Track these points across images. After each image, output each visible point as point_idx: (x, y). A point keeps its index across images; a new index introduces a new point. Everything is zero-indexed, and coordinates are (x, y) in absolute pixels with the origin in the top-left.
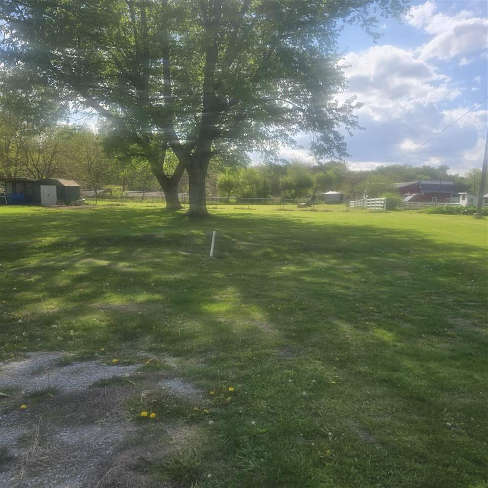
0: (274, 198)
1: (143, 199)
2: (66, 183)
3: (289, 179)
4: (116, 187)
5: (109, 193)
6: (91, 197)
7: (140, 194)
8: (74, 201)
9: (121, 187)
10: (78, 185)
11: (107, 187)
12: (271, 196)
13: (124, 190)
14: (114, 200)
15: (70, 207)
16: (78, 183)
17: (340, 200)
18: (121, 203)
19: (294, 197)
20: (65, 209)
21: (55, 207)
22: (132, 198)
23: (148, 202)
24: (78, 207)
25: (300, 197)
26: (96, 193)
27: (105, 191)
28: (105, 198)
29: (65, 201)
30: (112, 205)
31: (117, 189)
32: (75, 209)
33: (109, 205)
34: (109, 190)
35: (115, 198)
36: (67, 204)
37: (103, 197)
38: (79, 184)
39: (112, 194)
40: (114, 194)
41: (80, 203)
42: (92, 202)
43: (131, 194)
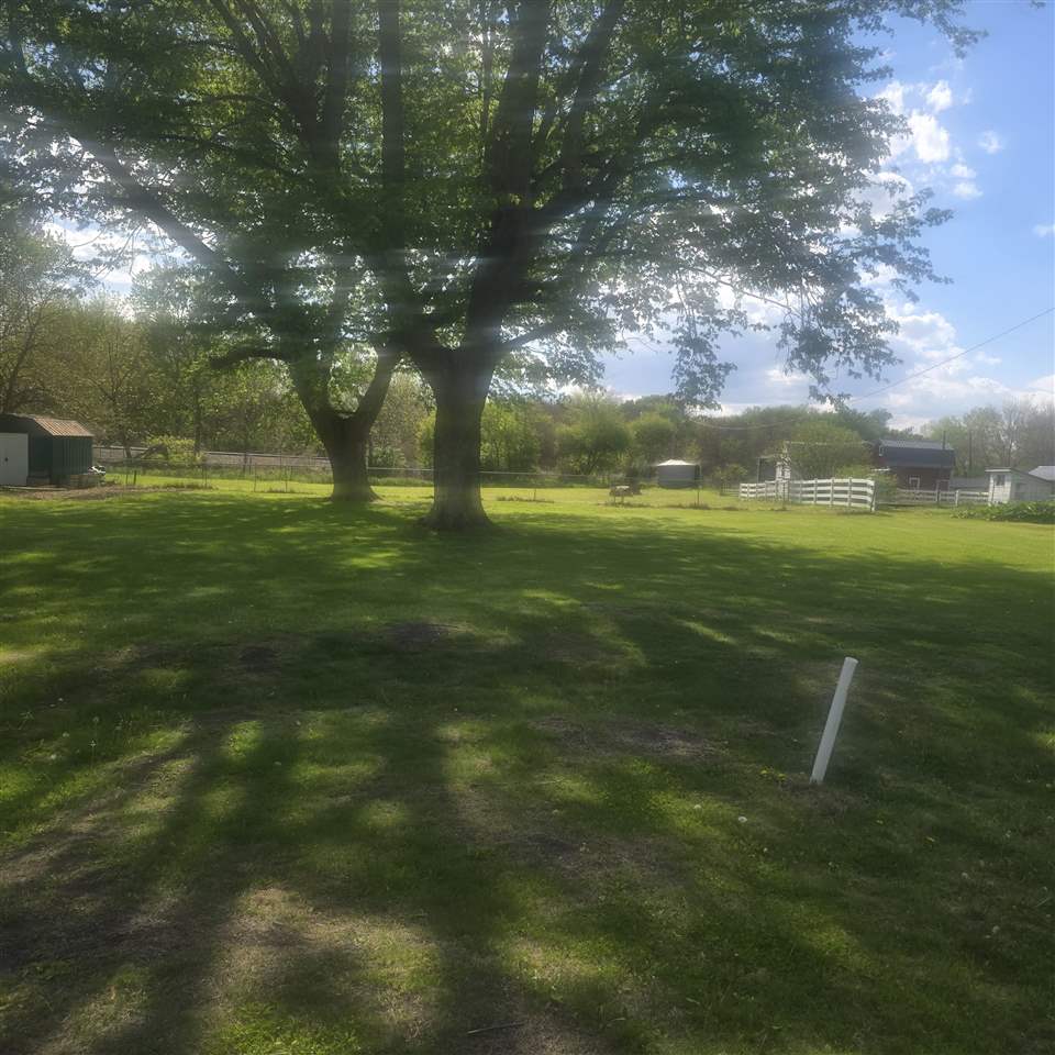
0: (543, 473)
1: (243, 472)
2: (56, 427)
4: (178, 442)
5: (160, 456)
6: (115, 465)
7: (235, 459)
8: (77, 476)
9: (192, 442)
10: (88, 434)
11: (157, 441)
12: (538, 469)
13: (197, 449)
14: (173, 472)
15: (64, 493)
16: (87, 429)
17: (693, 479)
18: (200, 482)
19: (587, 469)
20: (51, 501)
21: (23, 492)
22: (218, 468)
24: (87, 492)
25: (600, 471)
26: (128, 454)
27: (151, 451)
28: (152, 468)
29: (50, 476)
30: (176, 486)
31: (180, 445)
32: (79, 498)
33: (169, 486)
34: (162, 449)
35: (178, 469)
36: (58, 481)
37: (146, 466)
38: (91, 431)
39: (167, 459)
40: (175, 459)
41: (91, 480)
42: (123, 479)
43: (215, 459)
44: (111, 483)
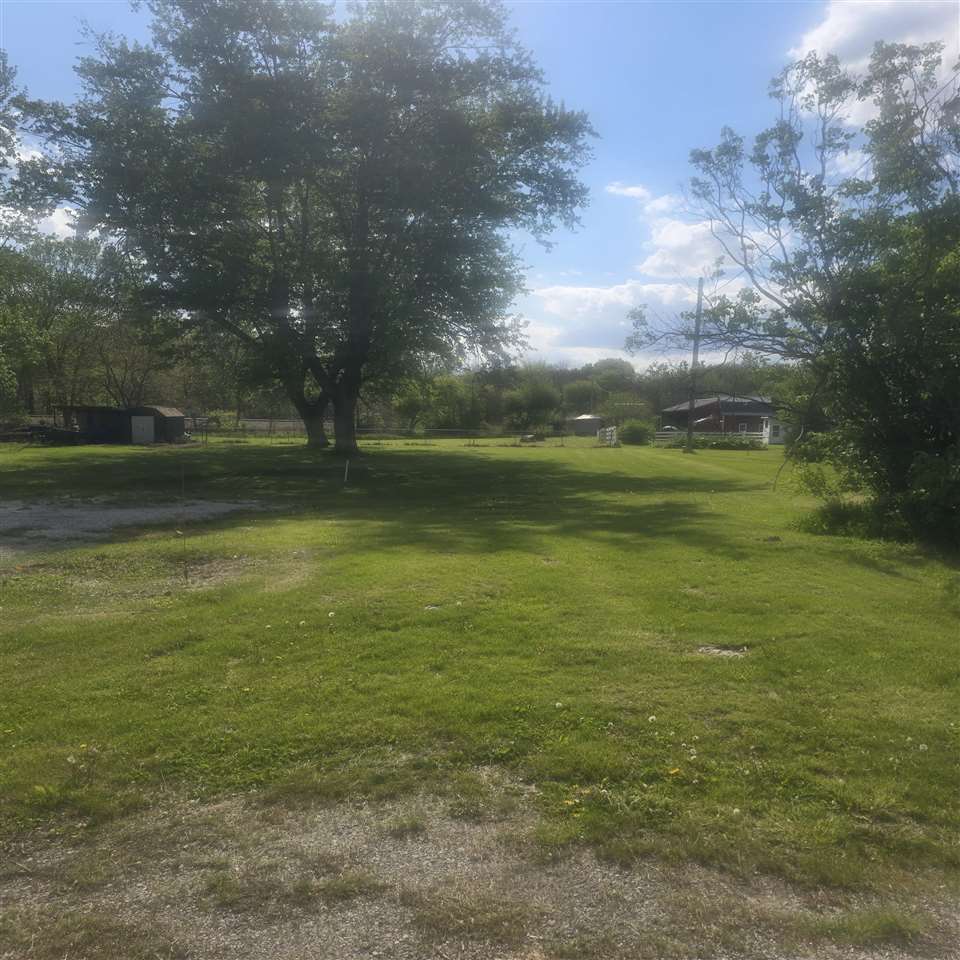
1: (270, 432)
3: (515, 394)
4: (226, 414)
5: (215, 424)
7: (264, 424)
8: (178, 438)
9: (235, 413)
10: (181, 415)
11: (213, 414)
13: (239, 418)
14: (224, 434)
16: (181, 412)
18: (242, 439)
22: (253, 430)
23: (280, 437)
24: (181, 445)
27: (208, 421)
29: (165, 438)
30: (229, 442)
31: (227, 417)
34: (216, 419)
35: (227, 432)
37: (208, 431)
38: (183, 413)
39: (219, 425)
40: (224, 426)
41: (184, 439)
42: (200, 439)
43: (251, 424)
44: (194, 441)
